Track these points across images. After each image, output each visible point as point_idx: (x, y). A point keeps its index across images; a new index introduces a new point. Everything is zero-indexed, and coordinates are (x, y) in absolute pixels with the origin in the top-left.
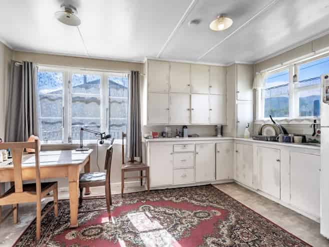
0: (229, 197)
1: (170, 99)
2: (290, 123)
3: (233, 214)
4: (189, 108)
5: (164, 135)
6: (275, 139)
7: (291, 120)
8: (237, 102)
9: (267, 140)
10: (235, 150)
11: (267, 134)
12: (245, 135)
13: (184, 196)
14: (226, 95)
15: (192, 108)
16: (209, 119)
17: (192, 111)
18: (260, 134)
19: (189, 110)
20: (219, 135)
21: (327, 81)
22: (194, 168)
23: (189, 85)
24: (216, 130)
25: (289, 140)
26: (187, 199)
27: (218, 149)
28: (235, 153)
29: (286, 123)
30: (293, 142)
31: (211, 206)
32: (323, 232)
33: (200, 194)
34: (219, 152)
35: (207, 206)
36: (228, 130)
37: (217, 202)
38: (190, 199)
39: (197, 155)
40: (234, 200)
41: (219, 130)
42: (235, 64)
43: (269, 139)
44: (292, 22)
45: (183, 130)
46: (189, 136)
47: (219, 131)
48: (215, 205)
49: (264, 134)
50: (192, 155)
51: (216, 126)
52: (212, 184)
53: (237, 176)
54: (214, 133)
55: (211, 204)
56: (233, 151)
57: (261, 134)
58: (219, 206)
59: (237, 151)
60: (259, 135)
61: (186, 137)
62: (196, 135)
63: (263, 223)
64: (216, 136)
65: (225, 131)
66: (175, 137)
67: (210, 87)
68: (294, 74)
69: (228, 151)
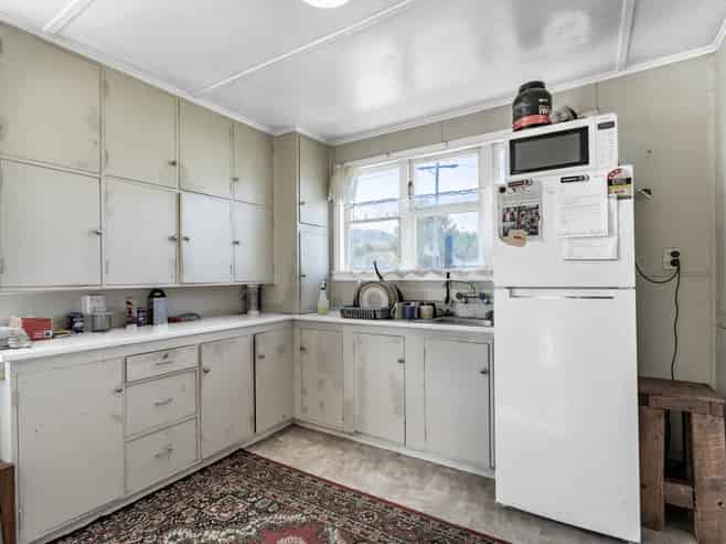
0: (303, 475)
1: (103, 197)
2: (406, 278)
3: (334, 527)
4: (173, 234)
5: (78, 325)
6: (388, 315)
7: (407, 273)
8: (300, 227)
9: (375, 318)
10: (297, 345)
11: (370, 302)
12: (320, 306)
13: (175, 526)
14: (272, 209)
15: (184, 234)
16: (232, 268)
17: (184, 242)
18: (356, 304)
19: (173, 239)
20: (254, 312)
21: (504, 199)
22: (197, 418)
23: (174, 163)
24: (245, 298)
25: (413, 315)
26: (189, 534)
27: (261, 350)
28: (297, 352)
29: (396, 278)
30: (419, 317)
31: (270, 527)
32: (502, 497)
33: (223, 495)
34: (262, 357)
35: (259, 531)
36: (277, 297)
37: (279, 505)
38: (197, 527)
39: (206, 379)
40: (315, 479)
41: (250, 298)
42: (294, 133)
43: (379, 316)
44: (406, 74)
45: (151, 304)
46: (172, 320)
47: (254, 300)
48: (281, 518)
49: (365, 304)
50: (189, 381)
51: (245, 287)
52: (243, 446)
53: (304, 409)
54: (238, 304)
55: (267, 519)
56: (292, 349)
57: (358, 306)
58: (291, 518)
59: (302, 349)
60: (354, 306)
61: (162, 323)
62: (193, 315)
63: (403, 523)
64: (245, 312)
65: (270, 299)
66: (124, 326)
67: (235, 179)
68: (408, 180)
69: (281, 349)
